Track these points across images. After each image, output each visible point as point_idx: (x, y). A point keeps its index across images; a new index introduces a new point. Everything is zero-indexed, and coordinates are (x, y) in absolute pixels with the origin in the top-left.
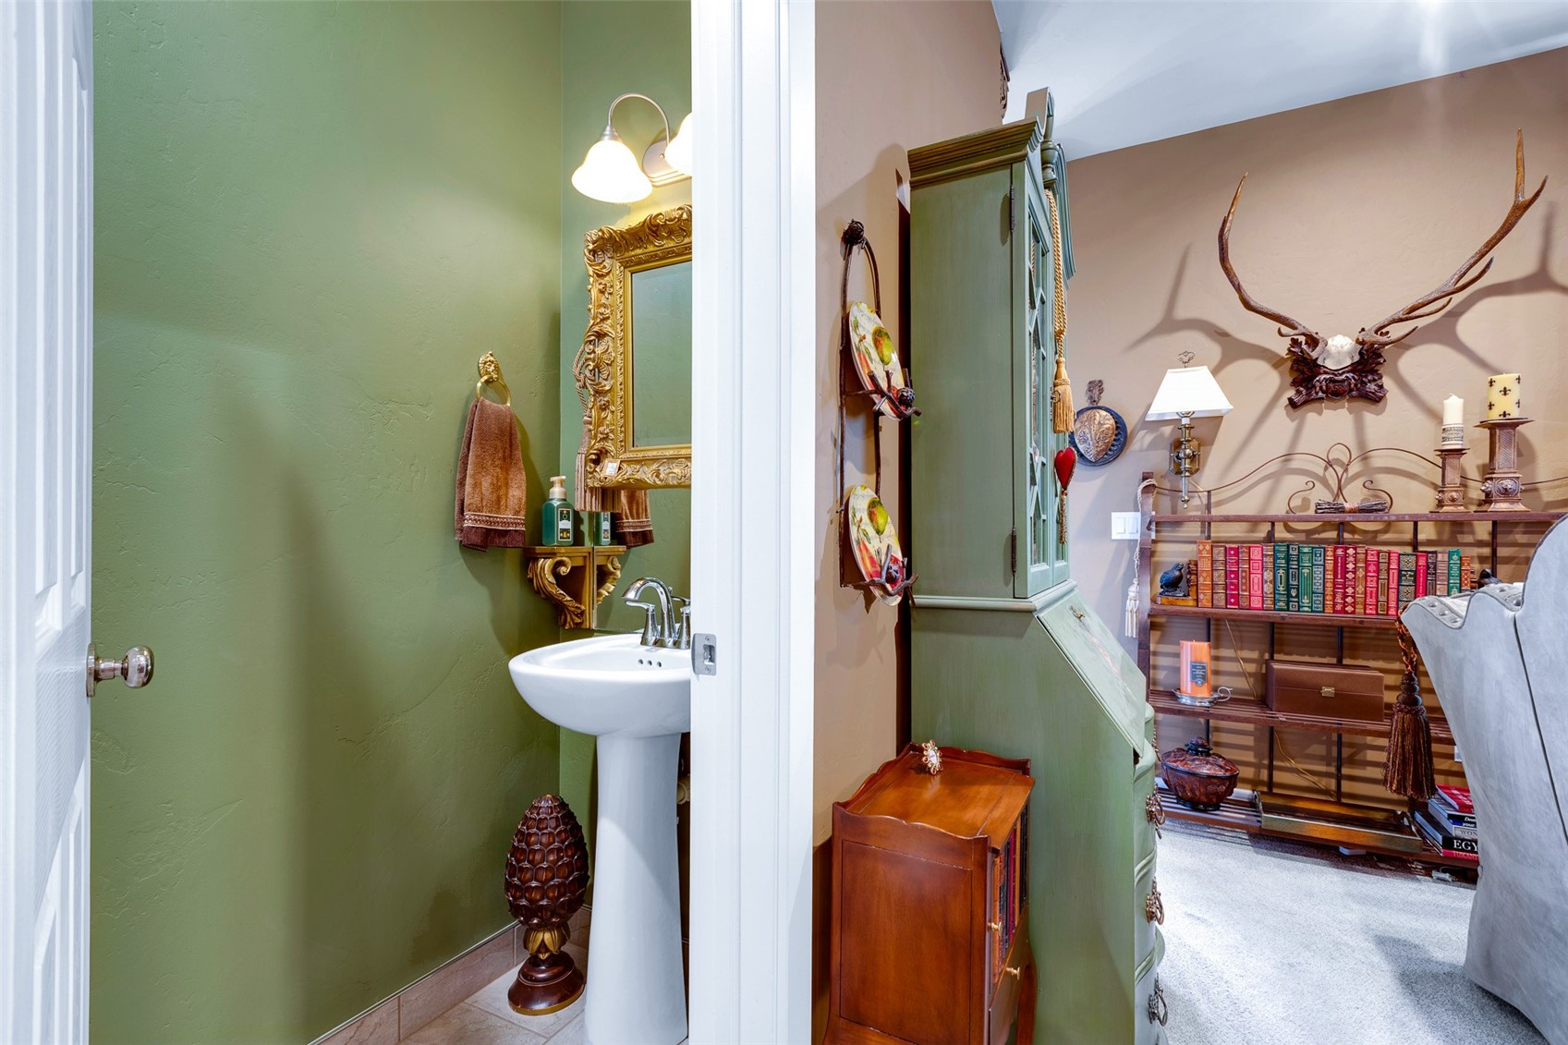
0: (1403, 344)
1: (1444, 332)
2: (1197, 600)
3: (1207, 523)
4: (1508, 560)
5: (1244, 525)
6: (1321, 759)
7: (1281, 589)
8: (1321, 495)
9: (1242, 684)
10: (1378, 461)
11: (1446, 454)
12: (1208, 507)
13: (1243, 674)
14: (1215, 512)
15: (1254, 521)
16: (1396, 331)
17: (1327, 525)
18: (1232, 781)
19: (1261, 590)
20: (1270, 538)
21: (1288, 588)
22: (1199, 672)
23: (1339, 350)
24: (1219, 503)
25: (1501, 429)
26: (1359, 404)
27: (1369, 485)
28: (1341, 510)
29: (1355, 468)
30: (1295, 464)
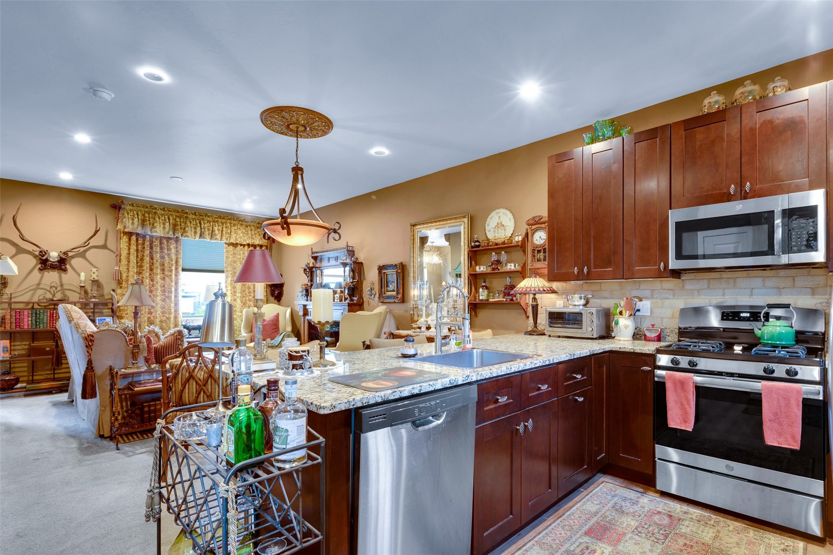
0: (73, 257)
1: (82, 255)
2: (5, 328)
3: (10, 304)
4: (97, 313)
5: (24, 304)
6: (48, 370)
7: (34, 322)
8: (49, 296)
9: (23, 352)
10: (65, 287)
11: (81, 287)
12: (11, 299)
13: (23, 349)
14: (13, 300)
15: (27, 303)
16: (70, 254)
17: (50, 305)
18: (17, 381)
19: (27, 323)
20: (33, 308)
21: (36, 322)
22: (5, 349)
23: (54, 256)
24: (15, 297)
25: (95, 282)
26: (60, 271)
27: (63, 293)
28: (53, 300)
29: (59, 288)
30: (41, 286)
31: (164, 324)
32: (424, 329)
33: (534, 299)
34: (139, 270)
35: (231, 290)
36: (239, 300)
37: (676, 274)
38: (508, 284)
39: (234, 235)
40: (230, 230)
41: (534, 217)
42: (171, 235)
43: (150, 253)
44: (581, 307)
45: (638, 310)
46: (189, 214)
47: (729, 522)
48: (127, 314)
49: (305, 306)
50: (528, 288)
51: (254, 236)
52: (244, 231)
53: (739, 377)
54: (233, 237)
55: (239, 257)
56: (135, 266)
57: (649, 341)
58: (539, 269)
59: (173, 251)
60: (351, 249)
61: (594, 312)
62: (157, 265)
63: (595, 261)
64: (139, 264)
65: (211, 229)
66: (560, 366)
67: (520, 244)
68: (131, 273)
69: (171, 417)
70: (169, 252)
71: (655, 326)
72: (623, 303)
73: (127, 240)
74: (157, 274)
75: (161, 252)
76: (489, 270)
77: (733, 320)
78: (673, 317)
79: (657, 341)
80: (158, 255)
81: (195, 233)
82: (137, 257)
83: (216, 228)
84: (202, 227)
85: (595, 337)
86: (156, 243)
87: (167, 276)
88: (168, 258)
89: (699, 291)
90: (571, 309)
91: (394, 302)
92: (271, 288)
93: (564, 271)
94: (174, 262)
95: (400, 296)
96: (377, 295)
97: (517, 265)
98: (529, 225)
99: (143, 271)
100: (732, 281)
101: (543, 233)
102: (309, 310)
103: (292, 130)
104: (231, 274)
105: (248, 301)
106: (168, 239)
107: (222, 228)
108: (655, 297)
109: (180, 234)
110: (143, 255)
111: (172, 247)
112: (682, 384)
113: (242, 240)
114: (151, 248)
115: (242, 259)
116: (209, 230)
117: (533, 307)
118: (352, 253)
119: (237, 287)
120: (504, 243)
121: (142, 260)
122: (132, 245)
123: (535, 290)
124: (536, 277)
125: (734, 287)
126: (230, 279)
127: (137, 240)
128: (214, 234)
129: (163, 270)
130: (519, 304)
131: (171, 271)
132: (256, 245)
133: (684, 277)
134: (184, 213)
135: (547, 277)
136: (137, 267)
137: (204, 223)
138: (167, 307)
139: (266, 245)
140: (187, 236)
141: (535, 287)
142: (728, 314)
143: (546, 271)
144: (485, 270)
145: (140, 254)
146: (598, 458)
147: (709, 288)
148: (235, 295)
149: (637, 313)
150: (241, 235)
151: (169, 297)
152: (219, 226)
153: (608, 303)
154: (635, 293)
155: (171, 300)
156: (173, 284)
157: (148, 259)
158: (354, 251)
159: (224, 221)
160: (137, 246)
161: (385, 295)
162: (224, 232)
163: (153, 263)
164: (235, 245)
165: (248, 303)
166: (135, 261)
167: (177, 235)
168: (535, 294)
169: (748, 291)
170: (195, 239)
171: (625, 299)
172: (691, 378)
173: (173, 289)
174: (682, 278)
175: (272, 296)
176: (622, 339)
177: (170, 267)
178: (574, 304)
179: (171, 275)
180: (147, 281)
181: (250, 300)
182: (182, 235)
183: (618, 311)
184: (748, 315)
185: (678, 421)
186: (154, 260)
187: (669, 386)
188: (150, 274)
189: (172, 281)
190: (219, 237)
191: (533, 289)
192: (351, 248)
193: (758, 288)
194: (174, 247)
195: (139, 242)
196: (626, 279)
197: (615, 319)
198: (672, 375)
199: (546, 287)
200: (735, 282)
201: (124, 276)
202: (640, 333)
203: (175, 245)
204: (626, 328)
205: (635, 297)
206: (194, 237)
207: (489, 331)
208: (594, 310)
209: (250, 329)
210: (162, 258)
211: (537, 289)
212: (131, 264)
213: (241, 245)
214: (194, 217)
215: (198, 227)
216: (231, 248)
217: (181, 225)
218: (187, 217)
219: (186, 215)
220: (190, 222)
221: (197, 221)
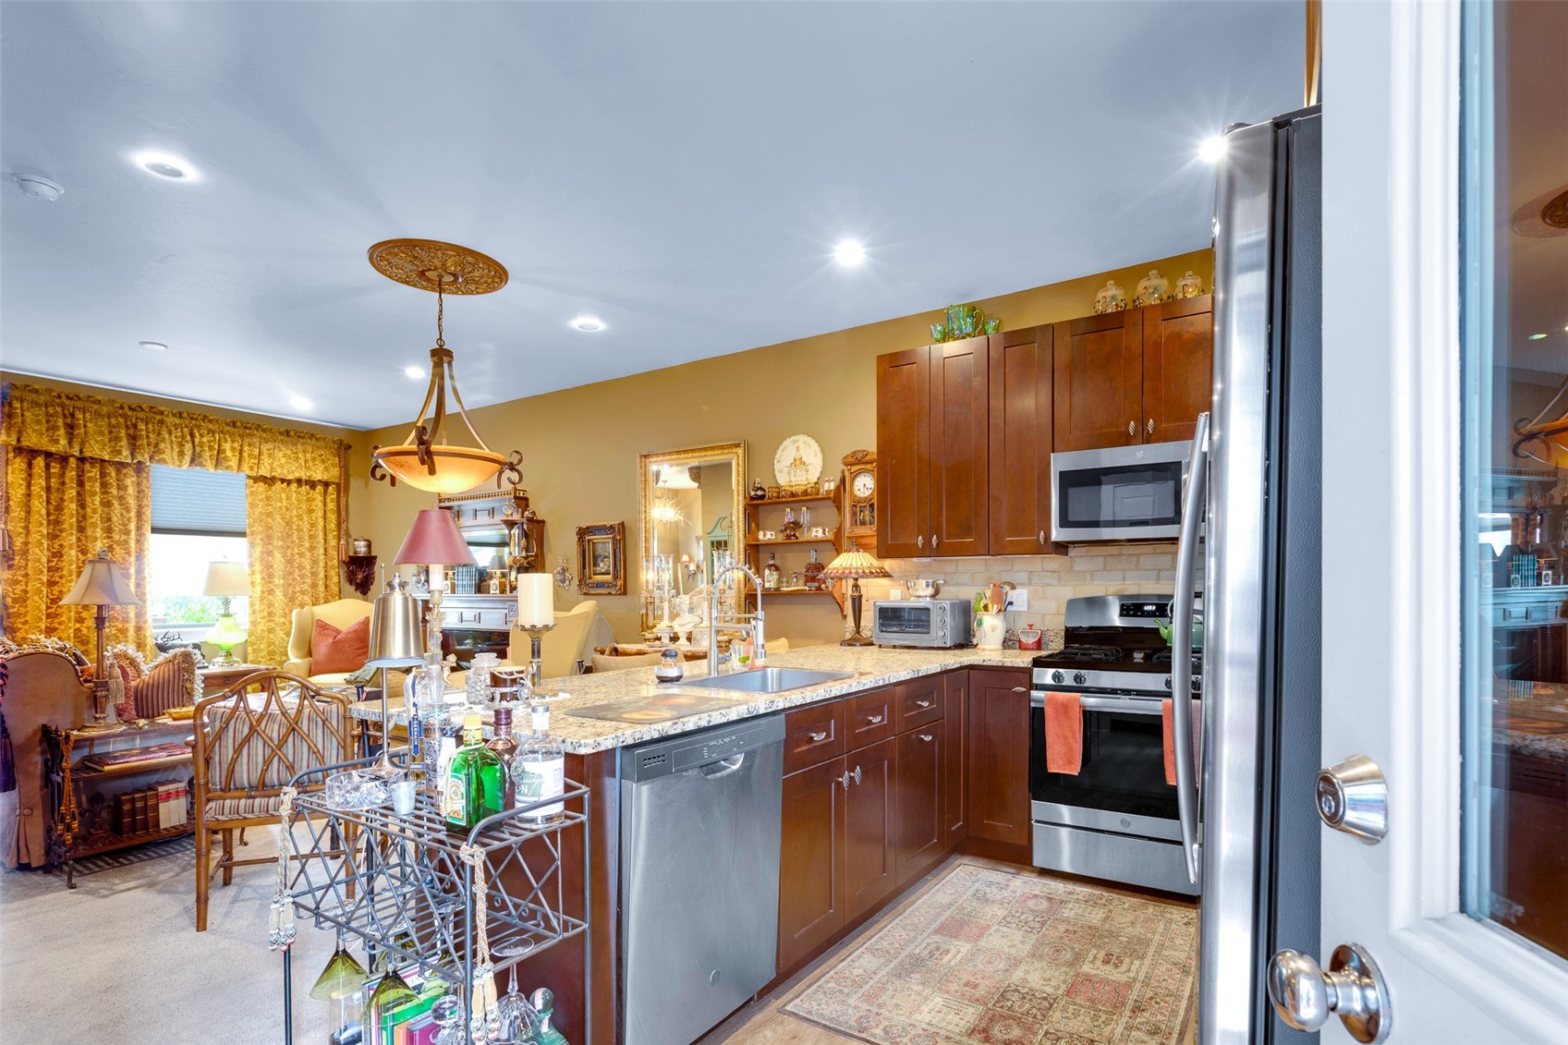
32: (666, 640)
33: (856, 586)
34: (53, 530)
35: (262, 572)
36: (279, 593)
37: (1062, 548)
38: (813, 561)
39: (266, 461)
40: (257, 450)
41: (854, 453)
42: (126, 458)
43: (79, 494)
44: (928, 599)
45: (1011, 603)
46: (168, 416)
47: (1124, 899)
48: (26, 623)
50: (846, 568)
51: (310, 464)
52: (289, 452)
53: (1137, 695)
54: (266, 464)
55: (279, 504)
56: (45, 522)
57: (1026, 649)
58: (862, 537)
59: (131, 490)
60: (521, 495)
61: (948, 608)
62: (95, 519)
63: (948, 527)
64: (52, 518)
65: (216, 447)
66: (899, 689)
67: (832, 495)
68: (34, 537)
69: (213, 811)
70: (121, 493)
71: (1033, 627)
72: (989, 593)
73: (24, 466)
74: (95, 539)
75: (103, 493)
76: (781, 538)
77: (1135, 615)
78: (1058, 613)
79: (1036, 650)
80: (97, 499)
81: (181, 454)
82: (48, 502)
83: (227, 446)
84: (197, 443)
85: (948, 645)
86: (92, 474)
87: (118, 543)
88: (121, 505)
89: (1092, 573)
90: (913, 603)
91: (610, 594)
92: (348, 568)
93: (902, 541)
94: (133, 514)
95: (620, 582)
96: (576, 581)
97: (827, 530)
98: (846, 465)
99: (61, 531)
100: (1134, 558)
101: (869, 479)
103: (428, 280)
104: (262, 540)
105: (299, 594)
106: (123, 465)
107: (241, 446)
108: (1034, 582)
109: (147, 456)
110: (62, 499)
111: (128, 482)
112: (1065, 708)
113: (285, 471)
114: (81, 484)
115: (284, 509)
116: (211, 448)
117: (853, 600)
118: (524, 503)
119: (275, 566)
120: (805, 493)
121: (59, 508)
122: (35, 476)
123: (857, 573)
124: (858, 551)
125: (1137, 568)
126: (258, 549)
127: (48, 467)
128: (223, 458)
129: (109, 530)
130: (831, 594)
131: (127, 532)
132: (314, 482)
133: (1073, 552)
134: (154, 413)
135: (876, 550)
136: (49, 524)
137: (201, 436)
139: (337, 481)
140: (163, 461)
141: (857, 568)
142: (1128, 607)
143: (874, 541)
144: (774, 537)
145: (54, 497)
146: (953, 829)
147: (1105, 569)
148: (270, 582)
149: (1010, 608)
150: (283, 460)
152: (233, 442)
153: (968, 593)
154: (1005, 577)
156: (132, 558)
157: (73, 506)
158: (526, 499)
159: (244, 431)
160: (48, 478)
161: (590, 581)
162: (245, 455)
163: (84, 517)
164: (269, 481)
165: (300, 598)
166: (44, 512)
167: (139, 458)
168: (856, 579)
169: (1154, 573)
170: (180, 466)
171: (992, 585)
172: (1078, 700)
173: (132, 571)
174: (1070, 555)
175: (351, 584)
176: (987, 647)
177: (125, 525)
178: (918, 594)
179: (126, 542)
180: (73, 553)
181: (303, 593)
182: (151, 458)
183: (982, 605)
184: (1154, 608)
185: (1061, 762)
186: (89, 510)
187: (1049, 712)
188: (79, 540)
189: (129, 553)
190: (234, 463)
191: (853, 571)
192: (521, 493)
193: (1167, 570)
194: (132, 482)
195: (52, 470)
196: (992, 555)
197: (978, 617)
198: (1052, 696)
199: (875, 568)
200: (1138, 561)
201: (18, 542)
202: (1014, 638)
203: (134, 479)
204: (993, 630)
205: (1005, 583)
206: (177, 463)
207: (783, 641)
208: (947, 605)
209: (306, 650)
211: (860, 571)
212: (34, 518)
213: (283, 481)
214: (178, 421)
215: (187, 442)
216: (261, 487)
217: (148, 437)
218: (162, 422)
219: (158, 417)
220: (170, 433)
221: (186, 430)
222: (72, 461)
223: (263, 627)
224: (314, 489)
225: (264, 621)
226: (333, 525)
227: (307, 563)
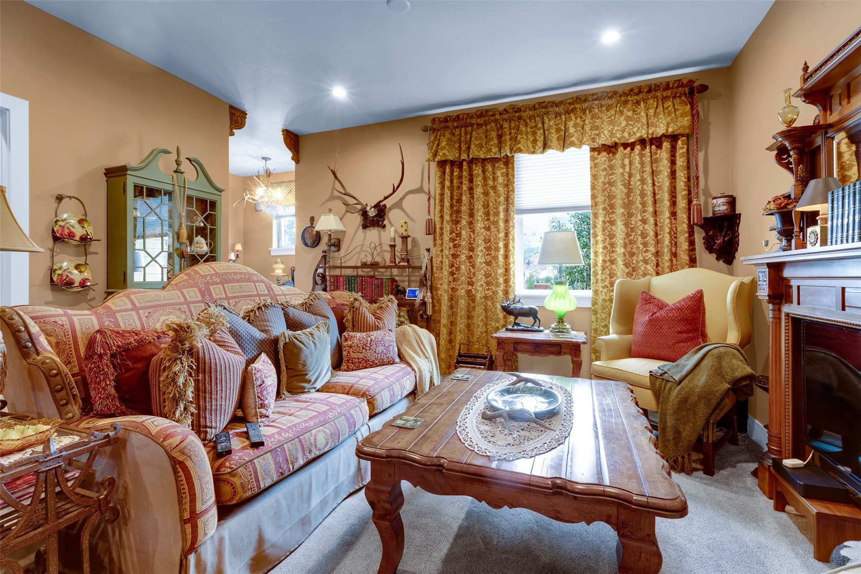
0: (391, 209)
3: (341, 269)
4: (414, 281)
5: (352, 269)
8: (370, 259)
10: (384, 248)
11: (391, 246)
12: (341, 263)
15: (354, 268)
24: (346, 261)
25: (403, 239)
26: (380, 228)
27: (382, 256)
30: (365, 248)
31: (489, 303)
34: (455, 217)
35: (604, 241)
40: (598, 121)
42: (495, 154)
43: (470, 188)
46: (525, 111)
49: (776, 268)
51: (653, 120)
52: (630, 114)
54: (606, 132)
56: (450, 212)
59: (500, 180)
62: (479, 206)
64: (455, 208)
65: (563, 128)
68: (446, 223)
70: (495, 183)
73: (441, 173)
74: (479, 221)
75: (484, 185)
80: (481, 190)
82: (452, 198)
83: (571, 124)
84: (546, 128)
86: (477, 172)
87: (493, 223)
88: (495, 192)
92: (707, 233)
94: (502, 199)
99: (459, 218)
102: (794, 283)
104: (605, 209)
105: (641, 263)
106: (494, 160)
107: (584, 120)
109: (510, 149)
110: (460, 194)
111: (499, 173)
113: (626, 135)
114: (471, 181)
115: (627, 176)
116: (558, 130)
119: (618, 235)
121: (459, 201)
122: (446, 180)
126: (601, 219)
127: (452, 172)
128: (568, 138)
129: (487, 214)
131: (499, 214)
132: (659, 139)
136: (453, 214)
137: (550, 120)
138: (493, 275)
140: (522, 151)
145: (456, 192)
148: (613, 252)
150: (624, 125)
151: (496, 258)
152: (576, 118)
155: (497, 263)
156: (502, 235)
157: (467, 198)
159: (585, 105)
160: (452, 180)
162: (587, 128)
163: (473, 205)
164: (611, 149)
165: (642, 268)
166: (450, 205)
167: (505, 152)
170: (534, 154)
173: (501, 245)
175: (710, 252)
177: (497, 208)
179: (497, 222)
182: (513, 150)
186: (475, 200)
188: (470, 223)
189: (498, 231)
190: (577, 139)
194: (502, 174)
195: (454, 174)
203: (504, 170)
206: (532, 150)
210: (486, 194)
212: (445, 210)
213: (625, 146)
214: (531, 113)
215: (539, 129)
216: (603, 157)
217: (510, 134)
218: (520, 118)
219: (517, 114)
220: (526, 125)
221: (537, 119)
222: (464, 163)
223: (604, 297)
224: (661, 148)
225: (605, 290)
226: (682, 184)
227: (650, 229)
